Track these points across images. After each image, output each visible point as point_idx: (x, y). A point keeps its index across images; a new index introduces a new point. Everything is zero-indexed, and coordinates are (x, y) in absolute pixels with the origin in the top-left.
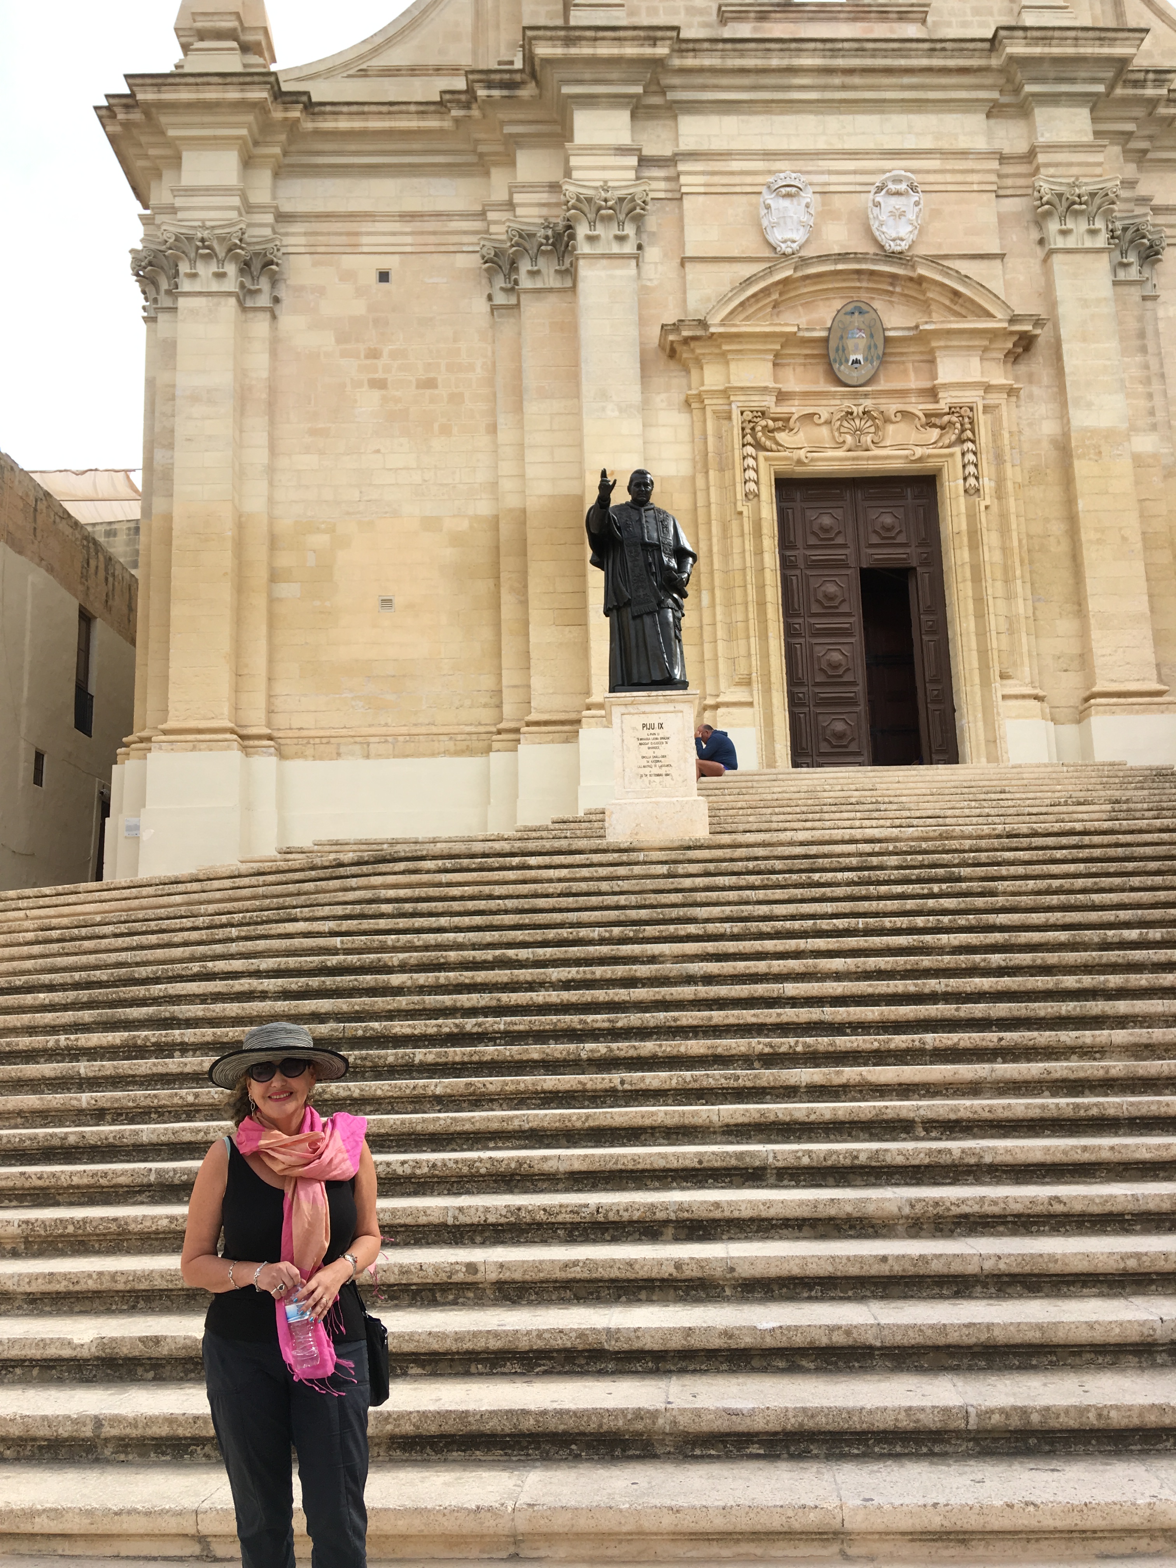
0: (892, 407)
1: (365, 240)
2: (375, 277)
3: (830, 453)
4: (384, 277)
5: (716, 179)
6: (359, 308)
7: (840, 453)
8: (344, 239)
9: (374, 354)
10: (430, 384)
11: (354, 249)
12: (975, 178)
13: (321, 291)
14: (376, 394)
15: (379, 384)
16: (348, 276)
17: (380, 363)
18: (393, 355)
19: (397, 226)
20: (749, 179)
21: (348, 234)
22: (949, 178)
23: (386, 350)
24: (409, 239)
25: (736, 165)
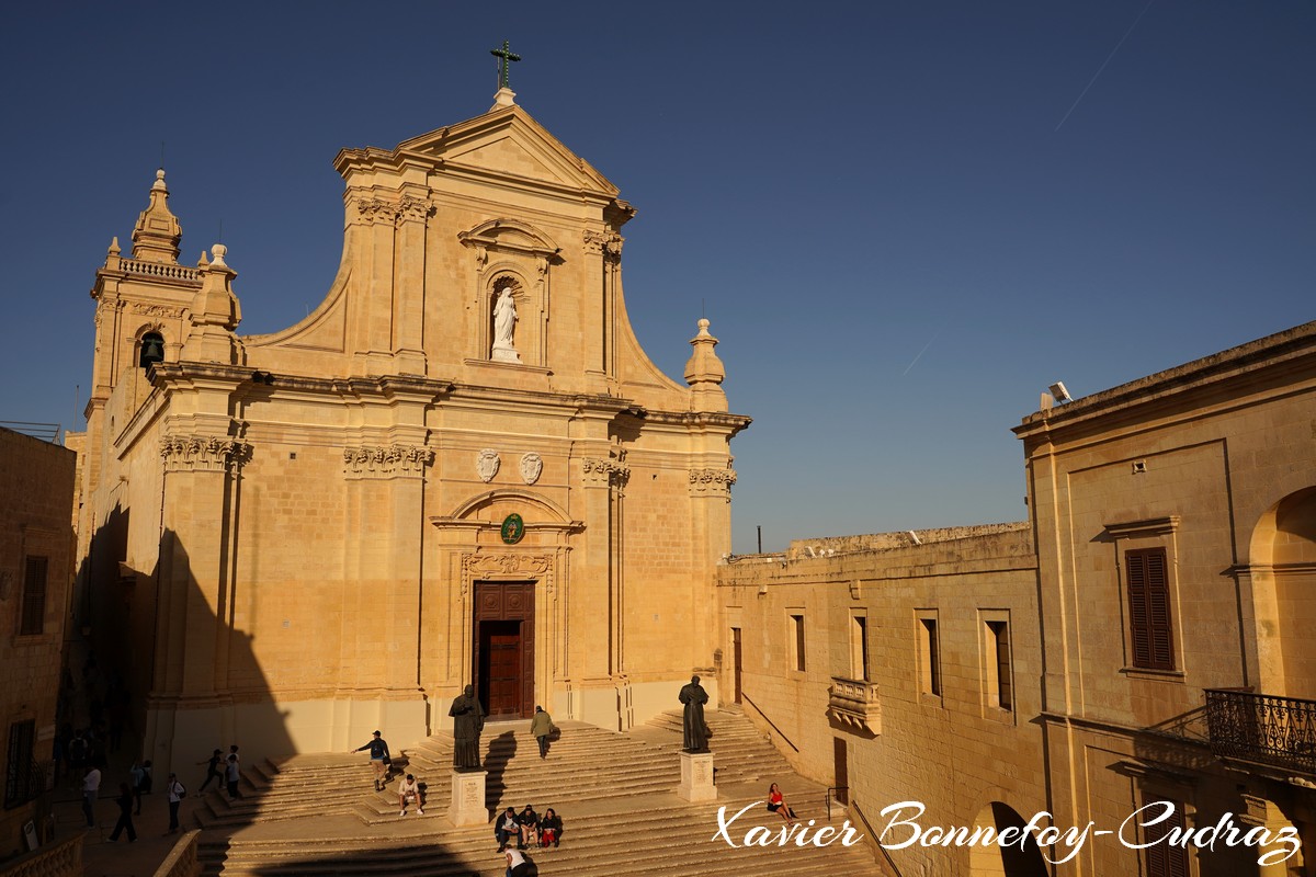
0: (523, 553)
1: (285, 437)
2: (288, 456)
3: (497, 574)
4: (293, 456)
5: (459, 443)
6: (280, 472)
7: (501, 574)
8: (275, 436)
9: (286, 496)
10: (313, 512)
11: (280, 441)
12: (561, 450)
13: (261, 462)
14: (286, 517)
15: (288, 512)
16: (275, 455)
17: (290, 501)
18: (296, 497)
19: (302, 432)
20: (472, 444)
21: (277, 433)
22: (551, 450)
23: (293, 493)
24: (307, 438)
25: (467, 438)
